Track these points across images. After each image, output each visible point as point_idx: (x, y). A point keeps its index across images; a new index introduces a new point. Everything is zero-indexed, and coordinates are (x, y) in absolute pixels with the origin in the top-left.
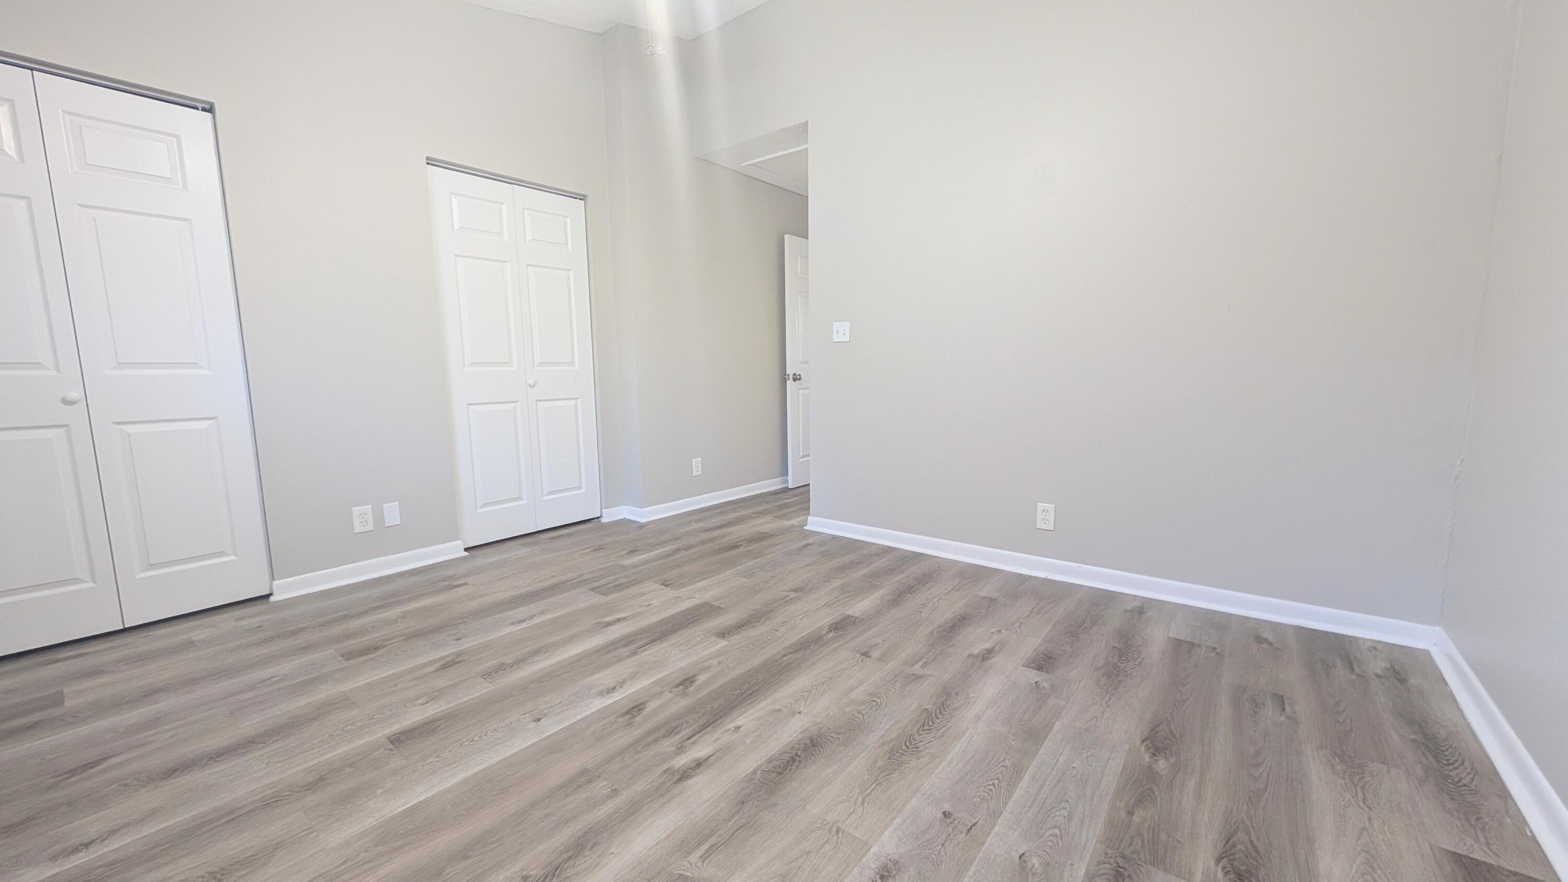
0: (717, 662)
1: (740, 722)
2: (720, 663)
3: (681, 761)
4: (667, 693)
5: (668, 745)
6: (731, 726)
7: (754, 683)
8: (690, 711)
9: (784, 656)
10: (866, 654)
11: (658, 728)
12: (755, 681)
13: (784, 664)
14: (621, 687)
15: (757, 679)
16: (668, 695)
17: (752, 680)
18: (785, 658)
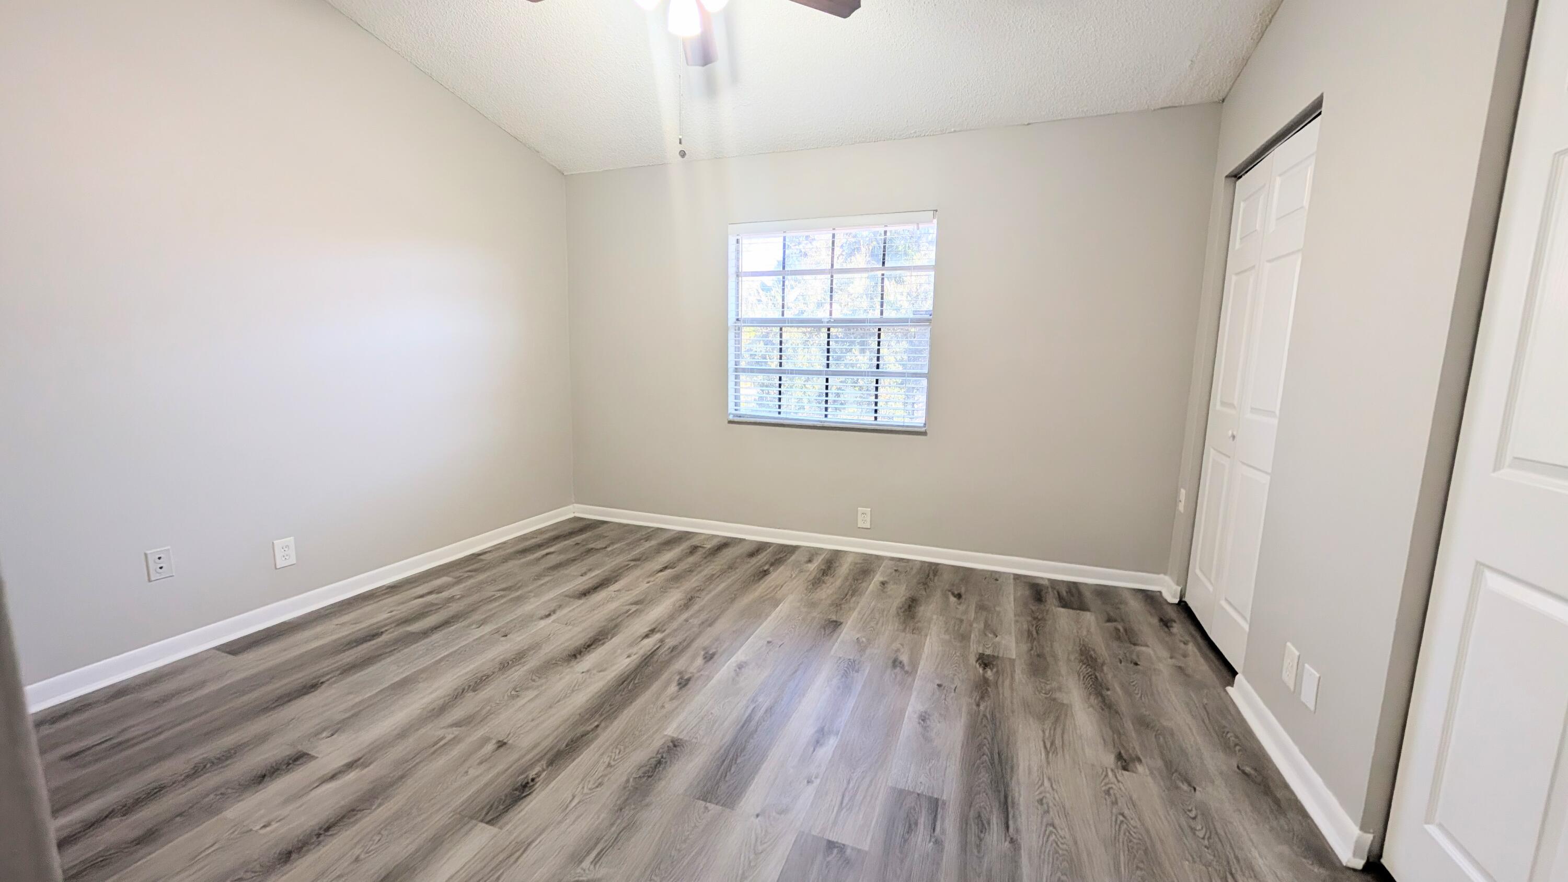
0: (666, 706)
1: (628, 660)
2: (663, 707)
3: (658, 636)
4: (695, 671)
5: (670, 642)
6: (633, 657)
7: (623, 691)
8: (668, 663)
9: (597, 726)
10: (501, 744)
11: (683, 651)
12: (623, 693)
13: (597, 716)
14: (735, 670)
15: (621, 695)
16: (692, 669)
17: (626, 694)
18: (596, 723)
